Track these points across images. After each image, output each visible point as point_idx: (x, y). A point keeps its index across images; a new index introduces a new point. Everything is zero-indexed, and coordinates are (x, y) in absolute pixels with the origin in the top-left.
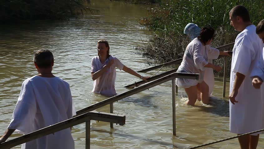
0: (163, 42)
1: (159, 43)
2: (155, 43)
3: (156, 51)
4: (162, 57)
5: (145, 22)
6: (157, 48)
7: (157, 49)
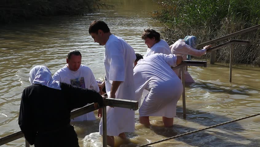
0: (173, 33)
2: (166, 34)
5: (156, 15)
6: (167, 38)
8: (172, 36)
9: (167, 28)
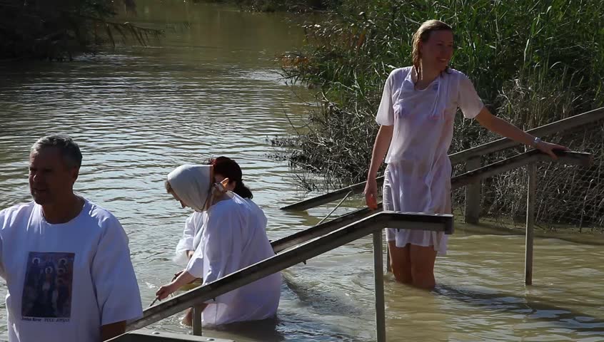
0: (348, 123)
1: (339, 127)
2: (326, 125)
3: (328, 150)
4: (347, 168)
5: (297, 63)
6: (331, 140)
7: (331, 144)
8: (346, 132)
9: (331, 107)
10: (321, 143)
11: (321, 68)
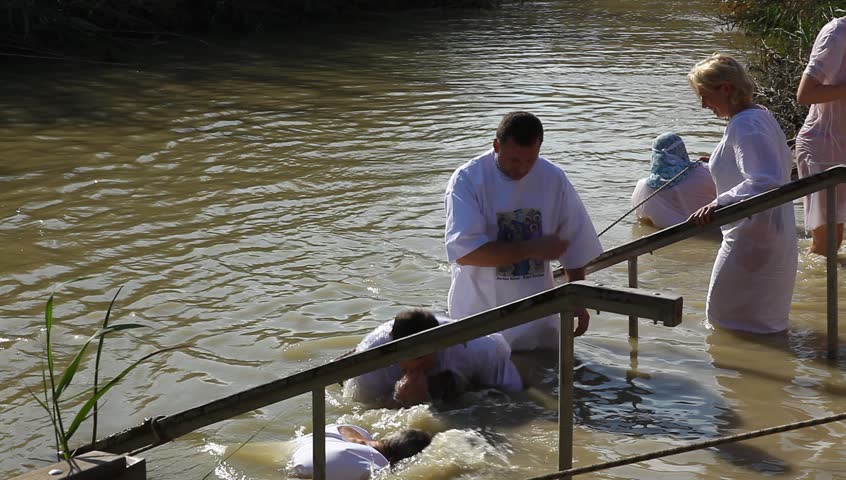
0: (790, 71)
1: (780, 76)
2: (766, 74)
3: (768, 101)
4: (789, 119)
5: (735, 8)
6: (772, 89)
7: (772, 94)
8: (789, 82)
9: (771, 55)
10: (761, 93)
11: (761, 13)
